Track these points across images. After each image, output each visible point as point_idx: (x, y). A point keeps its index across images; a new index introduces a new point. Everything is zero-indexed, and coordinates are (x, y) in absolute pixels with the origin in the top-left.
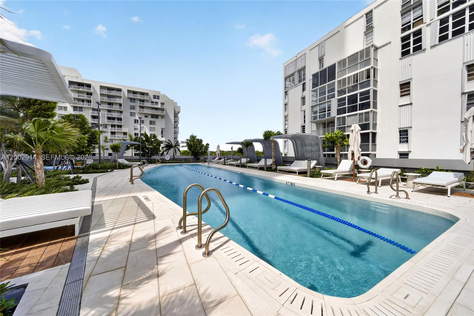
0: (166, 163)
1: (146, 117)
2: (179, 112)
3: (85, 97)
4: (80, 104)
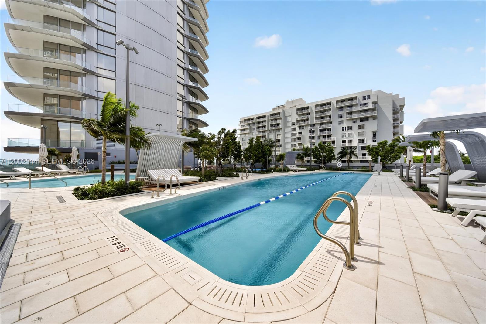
0: (338, 170)
1: (354, 122)
4: (303, 124)
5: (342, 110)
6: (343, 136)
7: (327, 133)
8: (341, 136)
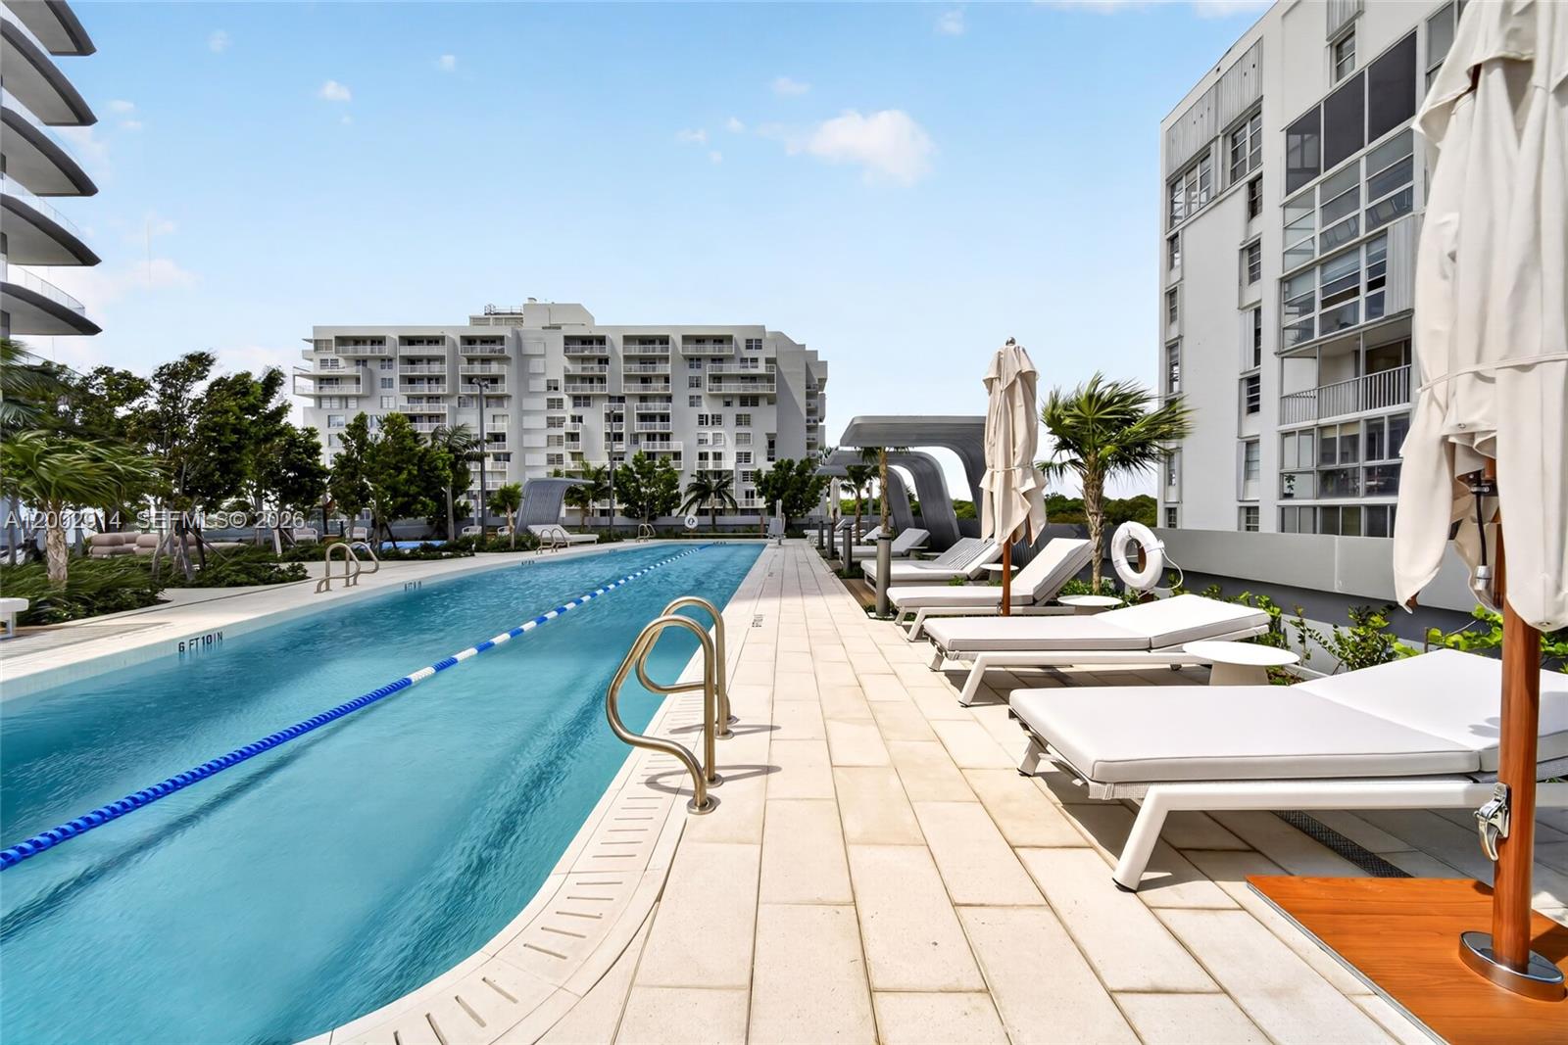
0: (688, 537)
1: (728, 404)
2: (823, 381)
3: (595, 369)
4: (585, 389)
5: (699, 367)
6: (701, 441)
7: (658, 427)
8: (696, 442)
